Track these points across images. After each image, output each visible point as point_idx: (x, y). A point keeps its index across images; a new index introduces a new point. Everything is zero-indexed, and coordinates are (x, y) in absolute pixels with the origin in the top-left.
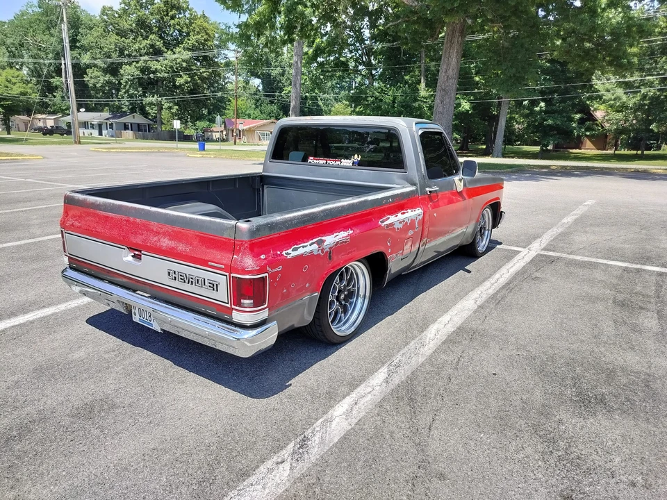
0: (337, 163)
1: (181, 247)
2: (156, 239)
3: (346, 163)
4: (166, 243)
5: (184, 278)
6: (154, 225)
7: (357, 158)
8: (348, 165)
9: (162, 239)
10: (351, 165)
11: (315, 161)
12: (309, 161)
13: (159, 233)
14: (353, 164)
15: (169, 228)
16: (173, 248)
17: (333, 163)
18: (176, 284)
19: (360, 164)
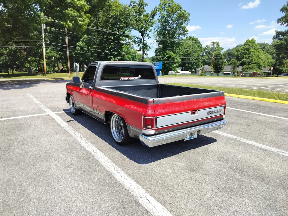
0: (133, 79)
1: (211, 103)
2: (202, 104)
3: (136, 78)
4: (206, 104)
5: (213, 112)
6: (201, 99)
7: (140, 76)
8: (137, 79)
9: (204, 103)
10: (138, 79)
11: (124, 79)
12: (121, 79)
13: (203, 102)
14: (139, 78)
15: (206, 99)
16: (209, 104)
17: (131, 79)
18: (210, 115)
19: (141, 78)
